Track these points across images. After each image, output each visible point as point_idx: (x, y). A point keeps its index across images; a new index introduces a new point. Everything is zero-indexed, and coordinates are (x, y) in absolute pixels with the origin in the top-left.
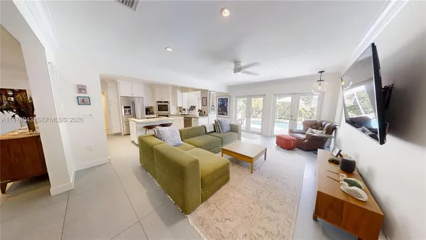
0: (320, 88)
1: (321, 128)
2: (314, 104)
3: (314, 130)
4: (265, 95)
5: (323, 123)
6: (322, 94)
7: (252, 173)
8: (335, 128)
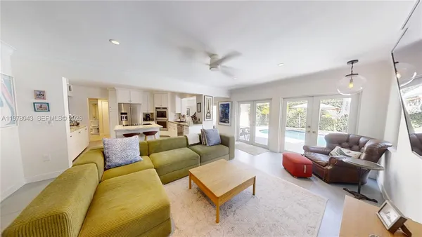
0: (351, 86)
1: (356, 147)
2: (346, 111)
3: (345, 151)
4: (271, 99)
5: (362, 140)
6: (358, 96)
7: (217, 222)
8: (384, 150)
